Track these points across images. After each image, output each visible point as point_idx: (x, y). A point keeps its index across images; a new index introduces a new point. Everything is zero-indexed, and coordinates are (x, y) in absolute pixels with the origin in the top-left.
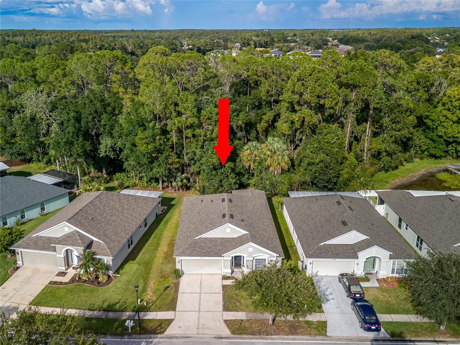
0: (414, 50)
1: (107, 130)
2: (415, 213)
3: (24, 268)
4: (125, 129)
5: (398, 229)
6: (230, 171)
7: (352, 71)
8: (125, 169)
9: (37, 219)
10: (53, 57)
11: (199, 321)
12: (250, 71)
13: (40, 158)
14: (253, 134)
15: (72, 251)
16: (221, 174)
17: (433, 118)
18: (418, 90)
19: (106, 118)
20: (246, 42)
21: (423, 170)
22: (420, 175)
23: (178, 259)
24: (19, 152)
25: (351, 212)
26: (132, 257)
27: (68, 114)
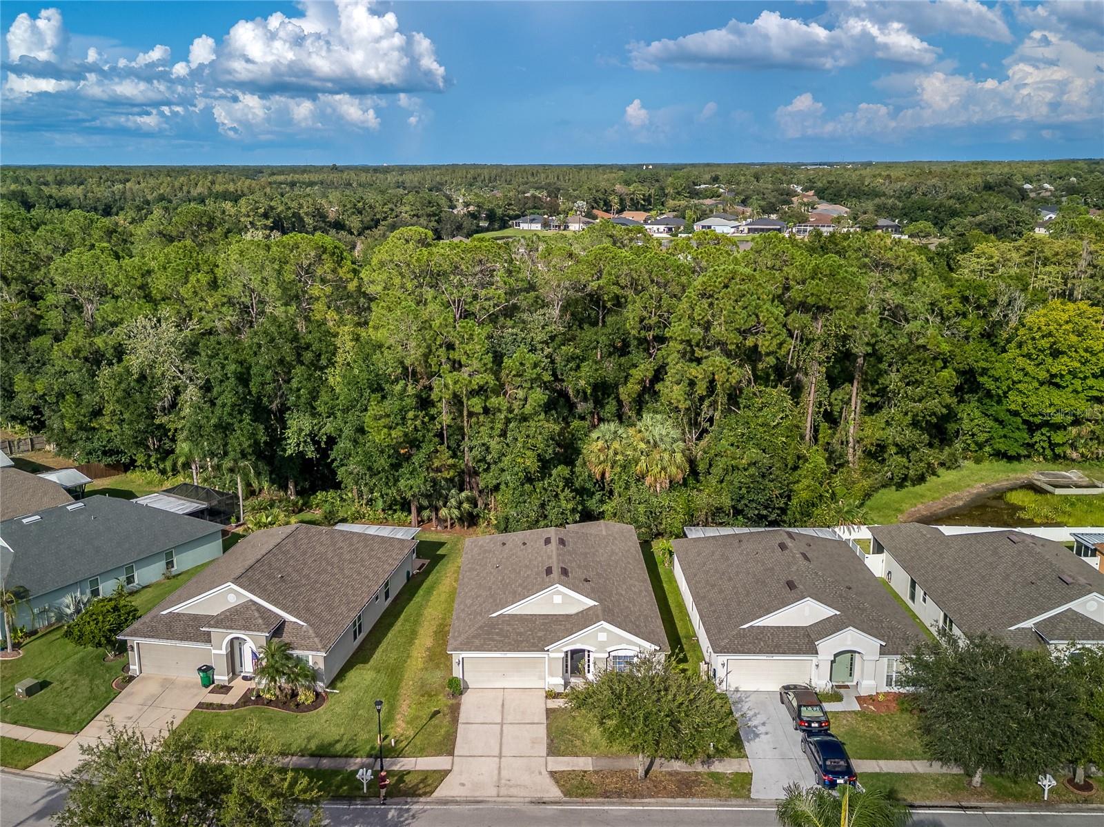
0: (985, 219)
1: (303, 400)
2: (941, 567)
3: (144, 678)
4: (341, 398)
5: (909, 603)
6: (561, 484)
7: (813, 278)
8: (341, 482)
9: (157, 584)
10: (185, 246)
11: (499, 773)
12: (604, 276)
13: (153, 460)
14: (611, 407)
15: (242, 641)
16: (543, 492)
17: (997, 375)
18: (964, 315)
19: (302, 375)
20: (601, 196)
21: (978, 485)
22: (972, 496)
23: (457, 656)
24: (105, 447)
25: (806, 563)
26: (361, 656)
27: (223, 367)
